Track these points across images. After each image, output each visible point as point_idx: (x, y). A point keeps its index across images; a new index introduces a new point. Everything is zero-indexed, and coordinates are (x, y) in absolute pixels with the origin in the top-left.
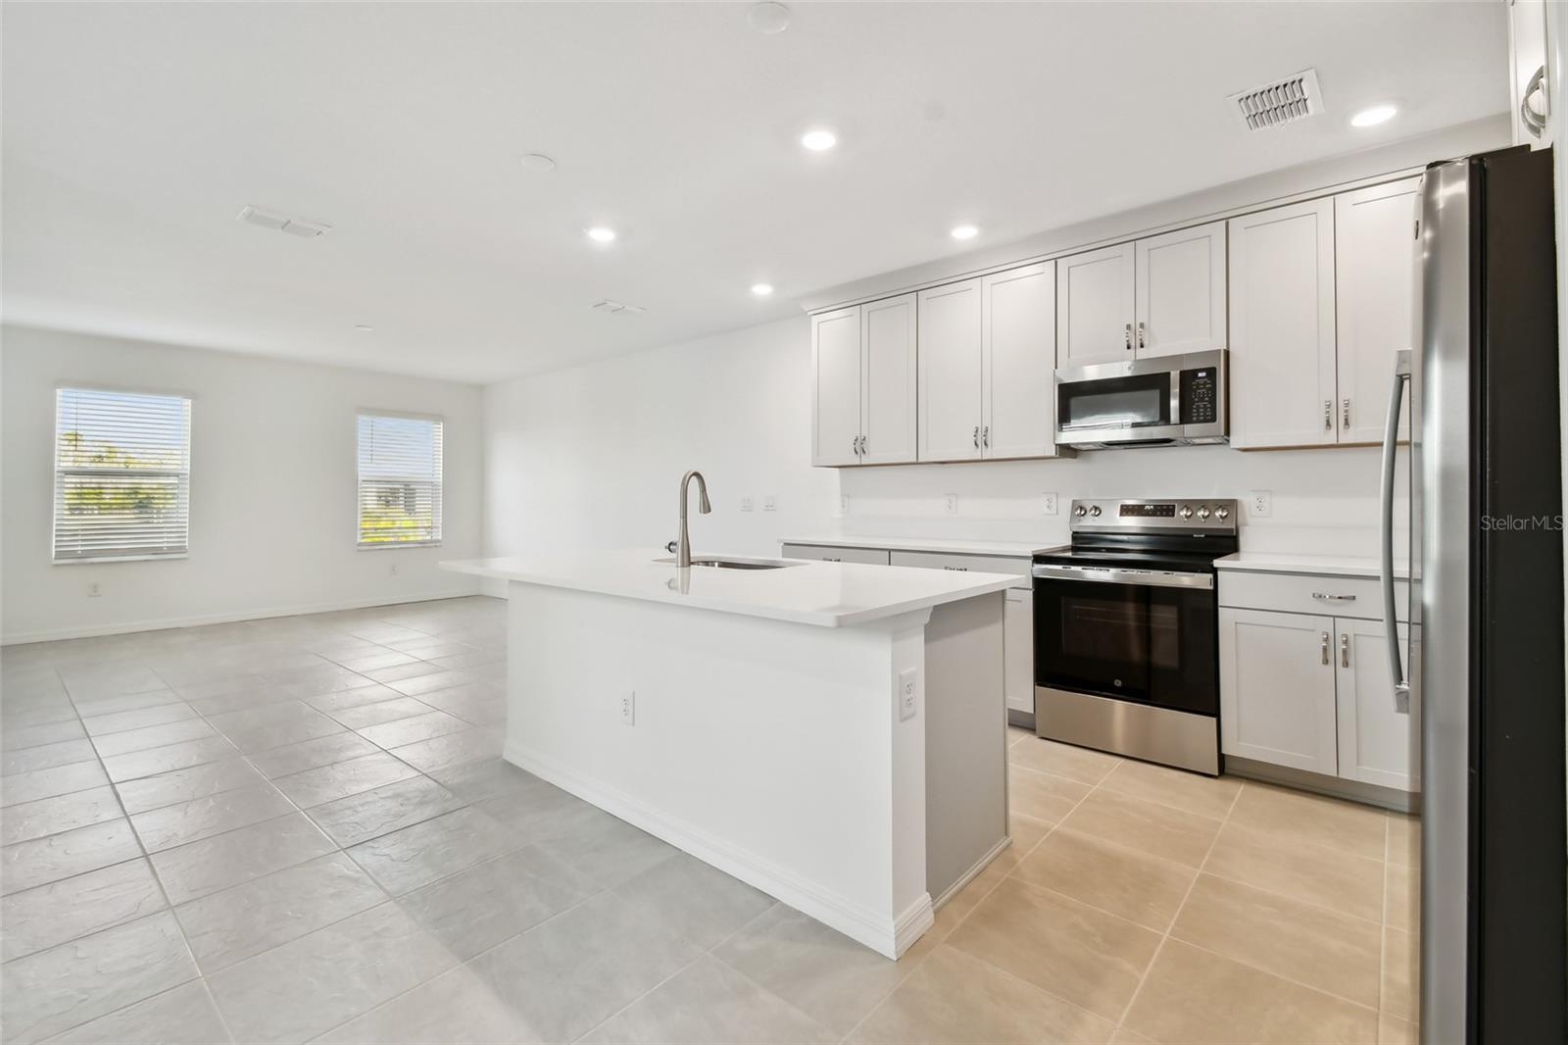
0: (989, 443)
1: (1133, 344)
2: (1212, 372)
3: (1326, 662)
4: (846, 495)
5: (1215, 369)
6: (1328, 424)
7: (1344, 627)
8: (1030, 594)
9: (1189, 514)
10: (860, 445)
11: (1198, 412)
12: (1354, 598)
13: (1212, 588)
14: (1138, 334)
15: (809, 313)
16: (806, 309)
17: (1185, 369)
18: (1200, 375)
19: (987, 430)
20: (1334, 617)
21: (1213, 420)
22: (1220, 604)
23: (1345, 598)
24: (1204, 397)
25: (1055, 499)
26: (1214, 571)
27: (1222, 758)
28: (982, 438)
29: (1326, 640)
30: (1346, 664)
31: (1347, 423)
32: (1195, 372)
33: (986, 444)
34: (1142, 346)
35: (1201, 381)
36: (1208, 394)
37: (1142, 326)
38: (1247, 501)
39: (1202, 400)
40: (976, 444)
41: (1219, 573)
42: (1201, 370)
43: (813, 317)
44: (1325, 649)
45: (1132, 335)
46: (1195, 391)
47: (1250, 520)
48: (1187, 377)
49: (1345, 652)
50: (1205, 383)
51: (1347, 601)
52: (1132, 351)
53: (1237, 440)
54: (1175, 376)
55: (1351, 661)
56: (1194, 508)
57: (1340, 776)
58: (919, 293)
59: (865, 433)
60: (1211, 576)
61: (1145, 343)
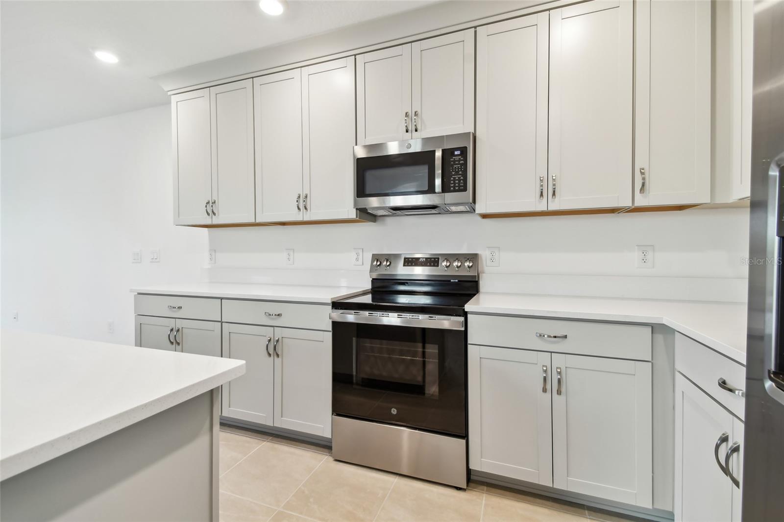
0: (308, 207)
1: (410, 129)
2: (464, 151)
3: (545, 390)
4: (213, 250)
5: (466, 148)
6: (542, 195)
7: (559, 361)
8: (329, 336)
9: (448, 264)
10: (211, 207)
11: (454, 183)
12: (566, 337)
13: (463, 329)
14: (413, 121)
15: (169, 93)
16: (166, 89)
17: (445, 148)
18: (456, 153)
19: (306, 197)
20: (551, 352)
21: (465, 190)
22: (469, 342)
23: (559, 337)
24: (459, 171)
25: (361, 254)
26: (465, 314)
27: (469, 471)
28: (303, 202)
29: (545, 371)
30: (559, 392)
31: (554, 194)
32: (452, 151)
33: (306, 208)
34: (416, 130)
35: (457, 158)
36: (461, 168)
37: (416, 113)
38: (484, 254)
39: (457, 173)
40: (299, 209)
41: (469, 316)
42: (457, 149)
43: (172, 96)
44: (545, 379)
45: (409, 120)
46: (452, 166)
47: (486, 269)
48: (447, 154)
49: (559, 381)
50: (460, 160)
51: (560, 339)
52: (409, 134)
53: (480, 208)
54: (438, 154)
55: (563, 390)
56: (451, 260)
57: (554, 487)
58: (254, 79)
59: (215, 198)
60: (462, 319)
61: (419, 128)
